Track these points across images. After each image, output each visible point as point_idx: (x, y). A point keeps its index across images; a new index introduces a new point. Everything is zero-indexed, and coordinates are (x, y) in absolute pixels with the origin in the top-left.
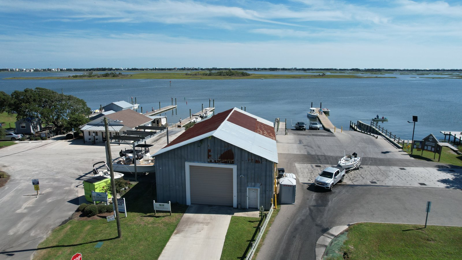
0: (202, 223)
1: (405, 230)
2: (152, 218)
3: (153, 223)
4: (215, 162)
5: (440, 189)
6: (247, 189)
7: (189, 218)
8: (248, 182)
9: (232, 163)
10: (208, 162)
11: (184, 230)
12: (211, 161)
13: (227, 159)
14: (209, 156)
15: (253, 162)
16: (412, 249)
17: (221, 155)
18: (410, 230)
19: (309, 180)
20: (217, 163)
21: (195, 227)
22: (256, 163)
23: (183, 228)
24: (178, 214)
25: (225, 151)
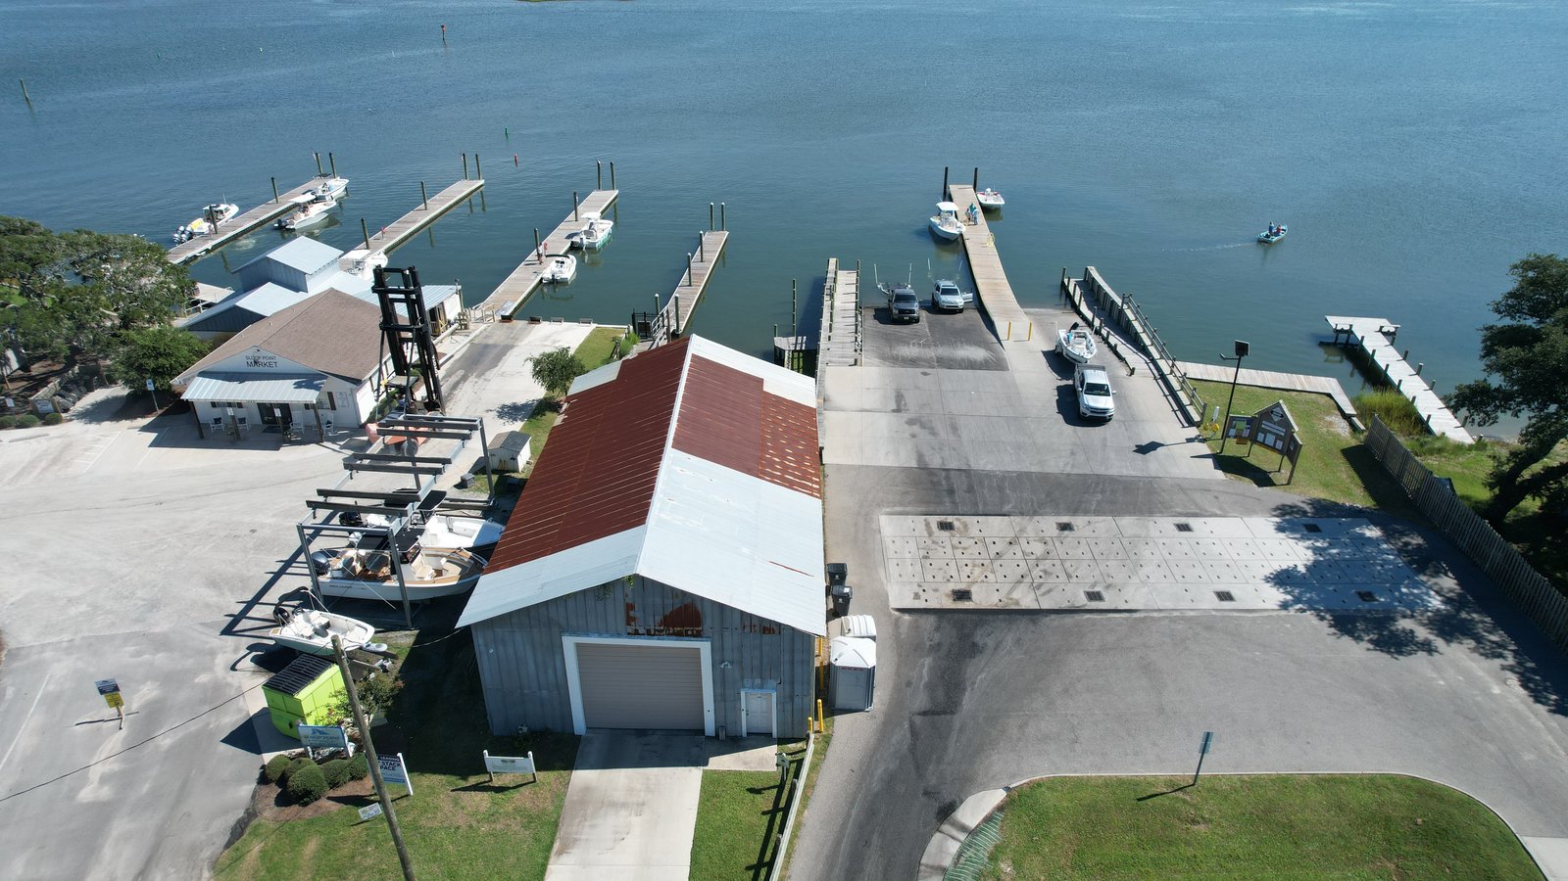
0: (624, 805)
1: (1145, 796)
2: (486, 795)
3: (491, 817)
4: (649, 634)
5: (1266, 614)
6: (743, 693)
7: (587, 789)
8: (742, 678)
9: (698, 635)
10: (629, 634)
11: (580, 840)
12: (636, 630)
13: (683, 626)
14: (629, 620)
15: (755, 631)
16: (1151, 854)
17: (665, 617)
18: (1157, 795)
19: (917, 596)
20: (654, 635)
21: (608, 823)
22: (764, 633)
23: (575, 828)
24: (555, 773)
25: (676, 607)
